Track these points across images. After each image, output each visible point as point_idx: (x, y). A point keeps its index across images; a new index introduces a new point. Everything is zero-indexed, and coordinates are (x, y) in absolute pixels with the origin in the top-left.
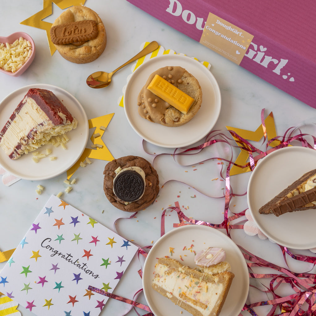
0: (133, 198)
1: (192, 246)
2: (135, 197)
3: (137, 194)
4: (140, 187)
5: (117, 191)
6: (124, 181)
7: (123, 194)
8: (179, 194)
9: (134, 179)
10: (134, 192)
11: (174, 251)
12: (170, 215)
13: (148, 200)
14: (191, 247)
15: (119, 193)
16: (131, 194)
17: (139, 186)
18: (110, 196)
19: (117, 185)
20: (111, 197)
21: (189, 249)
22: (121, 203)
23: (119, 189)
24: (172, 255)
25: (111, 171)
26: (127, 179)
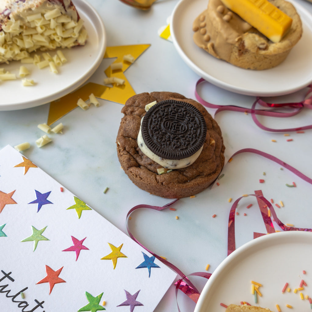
0: (182, 150)
1: (303, 284)
2: (187, 148)
3: (192, 143)
4: (199, 131)
5: (149, 132)
6: (165, 114)
7: (162, 138)
8: (263, 178)
9: (186, 114)
10: (184, 138)
11: (262, 290)
12: (246, 215)
13: (206, 170)
14: (301, 286)
15: (152, 136)
16: (177, 142)
17: (196, 129)
18: (128, 152)
19: (150, 120)
20: (130, 155)
21: (297, 292)
22: (149, 170)
23: (153, 128)
24: (257, 302)
25: (137, 106)
26: (173, 112)
